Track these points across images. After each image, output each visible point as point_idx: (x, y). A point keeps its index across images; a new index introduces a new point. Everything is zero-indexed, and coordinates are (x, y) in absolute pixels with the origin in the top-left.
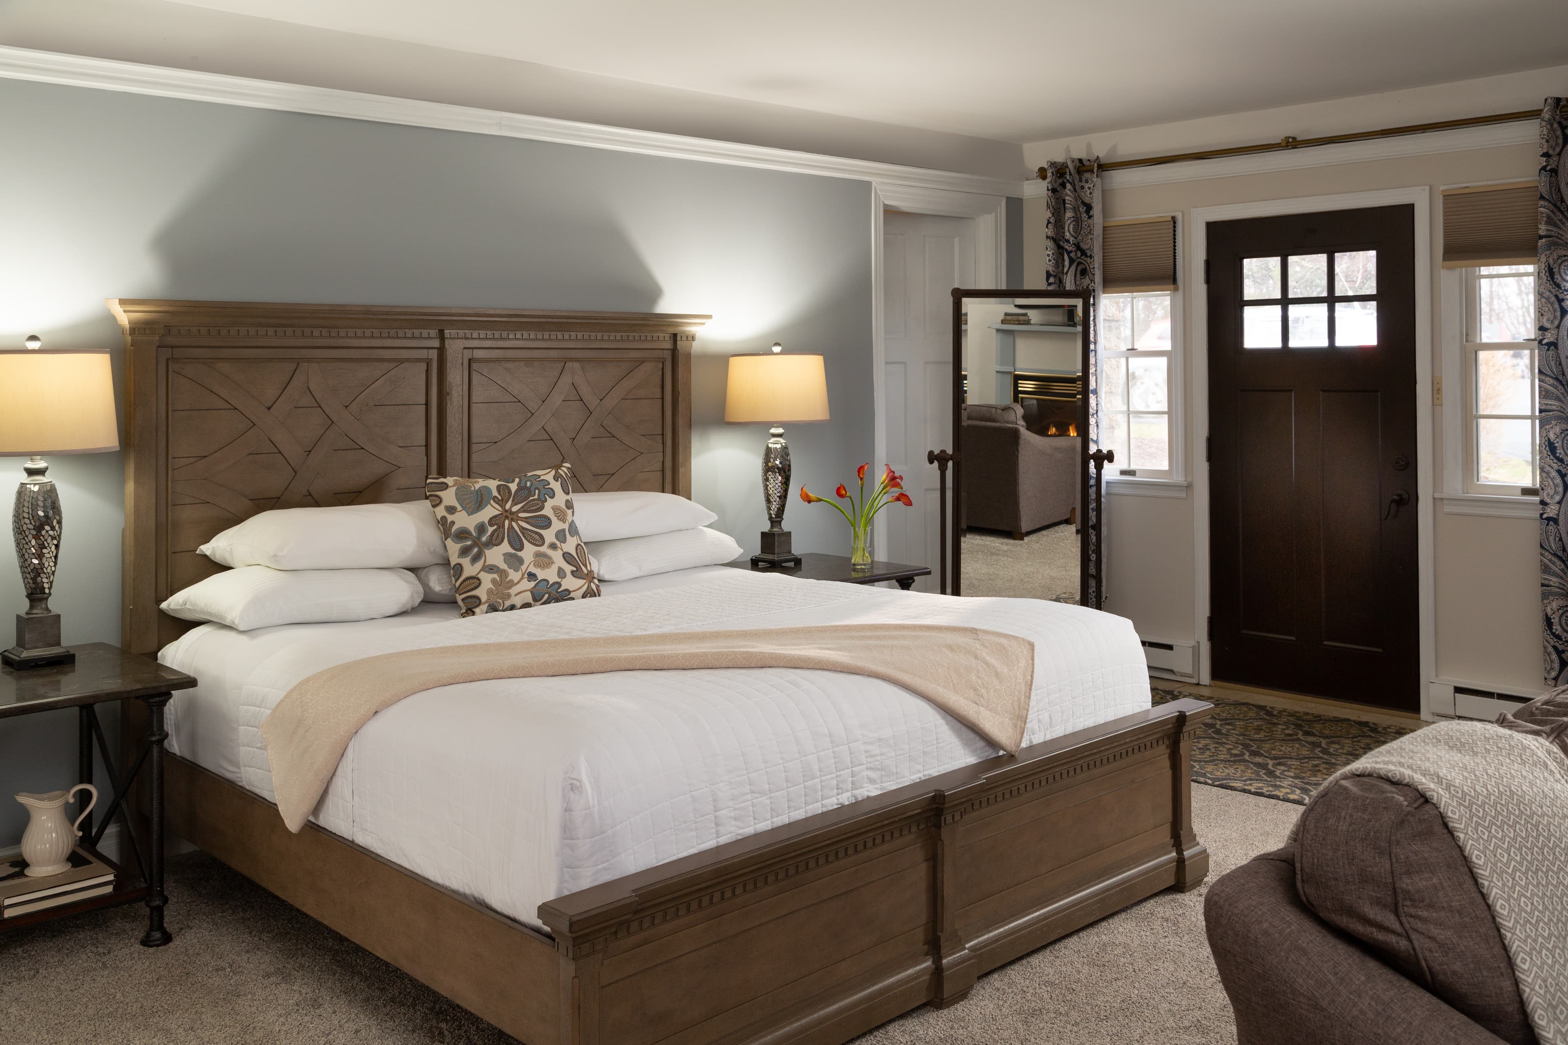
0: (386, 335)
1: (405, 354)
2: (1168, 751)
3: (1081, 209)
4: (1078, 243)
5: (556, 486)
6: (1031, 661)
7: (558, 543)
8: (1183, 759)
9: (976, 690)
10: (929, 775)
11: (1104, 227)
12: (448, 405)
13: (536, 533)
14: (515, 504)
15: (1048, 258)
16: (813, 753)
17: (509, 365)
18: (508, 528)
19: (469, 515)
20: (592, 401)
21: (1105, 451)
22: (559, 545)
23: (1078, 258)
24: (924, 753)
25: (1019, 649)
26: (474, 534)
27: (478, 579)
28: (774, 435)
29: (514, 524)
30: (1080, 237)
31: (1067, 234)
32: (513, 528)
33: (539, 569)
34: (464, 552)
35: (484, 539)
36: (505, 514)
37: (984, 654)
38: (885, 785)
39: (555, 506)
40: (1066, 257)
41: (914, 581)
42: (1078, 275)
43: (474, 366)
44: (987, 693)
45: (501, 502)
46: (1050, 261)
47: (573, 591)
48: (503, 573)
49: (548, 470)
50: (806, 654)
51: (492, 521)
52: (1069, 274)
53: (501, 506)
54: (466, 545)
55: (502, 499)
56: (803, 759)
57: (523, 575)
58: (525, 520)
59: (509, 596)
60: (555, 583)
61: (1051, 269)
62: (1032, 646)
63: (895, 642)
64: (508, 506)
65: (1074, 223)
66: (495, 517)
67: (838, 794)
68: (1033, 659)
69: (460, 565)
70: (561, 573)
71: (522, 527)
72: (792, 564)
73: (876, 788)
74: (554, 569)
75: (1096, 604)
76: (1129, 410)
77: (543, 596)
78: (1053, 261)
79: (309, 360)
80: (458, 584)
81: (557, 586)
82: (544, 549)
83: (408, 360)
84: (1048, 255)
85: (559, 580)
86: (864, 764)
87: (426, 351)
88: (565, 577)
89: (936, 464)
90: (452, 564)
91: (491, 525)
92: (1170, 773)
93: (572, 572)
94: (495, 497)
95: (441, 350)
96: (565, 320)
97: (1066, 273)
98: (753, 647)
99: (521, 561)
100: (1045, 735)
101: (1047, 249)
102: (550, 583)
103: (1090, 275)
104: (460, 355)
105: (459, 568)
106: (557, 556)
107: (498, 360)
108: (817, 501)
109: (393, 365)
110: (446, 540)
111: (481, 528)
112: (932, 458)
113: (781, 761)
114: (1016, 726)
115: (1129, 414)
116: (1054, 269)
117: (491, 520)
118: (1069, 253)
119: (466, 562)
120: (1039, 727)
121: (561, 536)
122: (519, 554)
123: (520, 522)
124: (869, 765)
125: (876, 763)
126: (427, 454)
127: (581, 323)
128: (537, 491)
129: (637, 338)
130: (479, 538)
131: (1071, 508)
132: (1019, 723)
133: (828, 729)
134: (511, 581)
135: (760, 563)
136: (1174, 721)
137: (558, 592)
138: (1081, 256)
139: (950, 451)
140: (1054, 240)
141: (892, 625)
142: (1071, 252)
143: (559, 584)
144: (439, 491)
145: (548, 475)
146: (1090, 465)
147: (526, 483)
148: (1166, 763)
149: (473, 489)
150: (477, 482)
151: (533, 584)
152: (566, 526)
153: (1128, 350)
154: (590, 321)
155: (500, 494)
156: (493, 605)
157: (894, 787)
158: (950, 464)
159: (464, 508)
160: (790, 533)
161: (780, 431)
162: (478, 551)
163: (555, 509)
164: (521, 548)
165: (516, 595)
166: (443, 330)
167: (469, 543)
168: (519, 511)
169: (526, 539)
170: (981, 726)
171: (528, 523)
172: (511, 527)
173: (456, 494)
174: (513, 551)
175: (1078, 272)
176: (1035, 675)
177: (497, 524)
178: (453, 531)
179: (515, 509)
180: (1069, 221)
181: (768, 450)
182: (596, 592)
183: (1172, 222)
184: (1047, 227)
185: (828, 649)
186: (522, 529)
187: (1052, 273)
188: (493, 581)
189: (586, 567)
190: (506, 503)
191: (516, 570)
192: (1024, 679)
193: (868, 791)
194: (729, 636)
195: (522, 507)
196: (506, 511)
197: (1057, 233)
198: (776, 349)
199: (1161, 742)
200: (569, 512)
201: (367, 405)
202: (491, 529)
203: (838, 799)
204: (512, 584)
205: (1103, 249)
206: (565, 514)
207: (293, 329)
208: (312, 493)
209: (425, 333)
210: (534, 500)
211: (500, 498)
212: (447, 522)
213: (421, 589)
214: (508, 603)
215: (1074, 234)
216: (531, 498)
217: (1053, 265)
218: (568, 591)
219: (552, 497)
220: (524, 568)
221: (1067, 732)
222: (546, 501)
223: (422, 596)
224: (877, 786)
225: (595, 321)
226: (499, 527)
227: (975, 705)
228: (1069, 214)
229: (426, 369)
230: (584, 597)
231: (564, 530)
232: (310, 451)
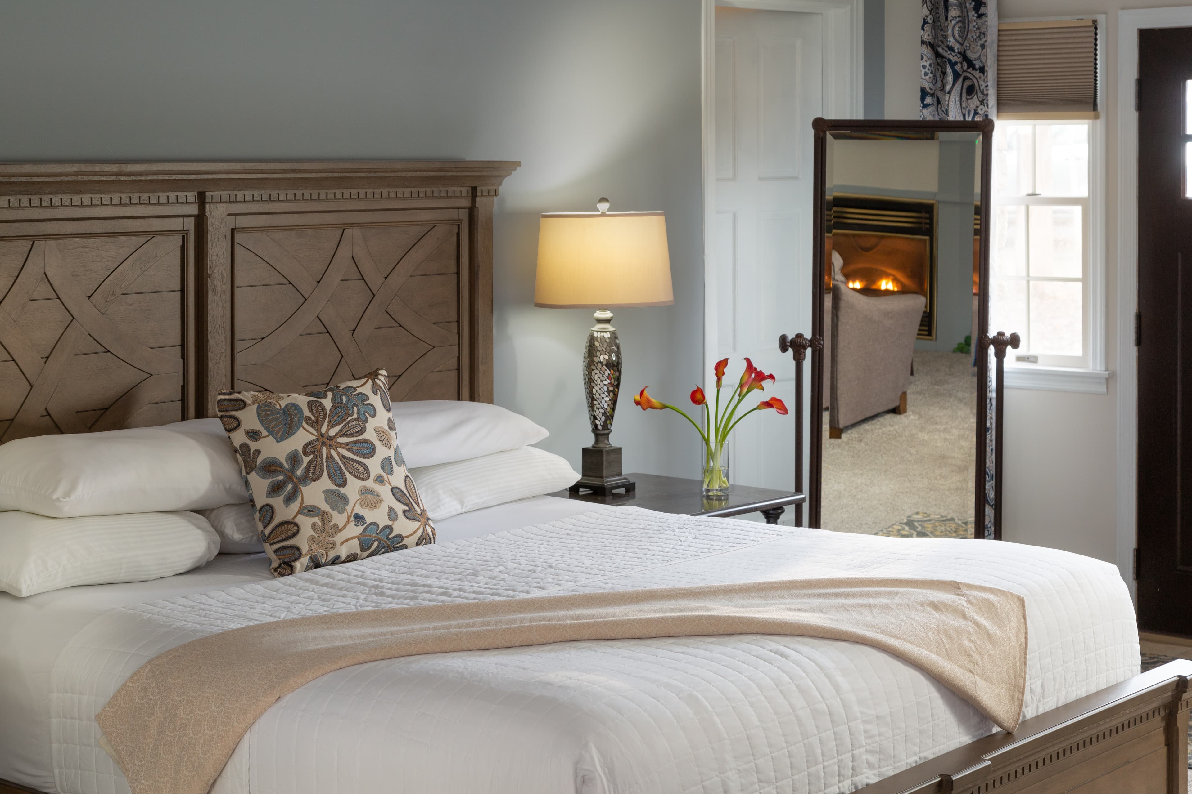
0: (137, 201)
1: (157, 225)
2: (1163, 724)
3: (968, 5)
4: (965, 51)
5: (375, 400)
6: (1023, 620)
7: (384, 475)
8: (1180, 733)
9: (969, 656)
10: (925, 758)
11: (999, 31)
12: (210, 292)
13: (360, 463)
14: (332, 426)
15: (923, 71)
16: (815, 735)
17: (278, 235)
18: (327, 458)
19: (278, 442)
20: (375, 279)
21: (1008, 335)
22: (386, 478)
23: (964, 71)
24: (920, 732)
25: (1009, 606)
26: (287, 466)
27: (296, 524)
28: (600, 321)
29: (333, 452)
30: (966, 44)
31: (951, 39)
32: (332, 457)
33: (367, 510)
34: (275, 489)
35: (299, 472)
36: (321, 439)
37: (971, 612)
38: (883, 770)
39: (378, 427)
40: (949, 70)
41: (783, 512)
42: (964, 94)
43: (238, 237)
44: (982, 659)
45: (316, 424)
46: (926, 74)
47: (407, 537)
48: (325, 516)
49: (364, 381)
50: (775, 617)
51: (307, 448)
52: (953, 93)
53: (316, 430)
54: (278, 481)
55: (317, 419)
56: (806, 741)
57: (349, 518)
58: (346, 446)
59: (334, 545)
60: (386, 527)
61: (927, 86)
62: (1022, 601)
63: (871, 601)
64: (324, 430)
65: (960, 24)
66: (310, 443)
67: (839, 782)
68: (1025, 618)
69: (270, 506)
70: (392, 514)
71: (342, 456)
72: (622, 491)
73: (875, 775)
74: (383, 510)
75: (995, 534)
76: (1028, 276)
77: (372, 544)
78: (930, 75)
79: (47, 237)
80: (267, 531)
81: (388, 530)
82: (370, 483)
83: (161, 233)
84: (924, 67)
85: (390, 523)
86: (863, 746)
87: (181, 219)
88: (396, 519)
89: (790, 351)
90: (258, 506)
91: (306, 454)
92: (1164, 750)
93: (404, 512)
94: (307, 417)
95: (201, 220)
96: (347, 175)
97: (949, 93)
98: (709, 610)
99: (345, 500)
100: (1038, 708)
101: (922, 58)
102: (381, 527)
103: (979, 94)
104: (224, 224)
105: (268, 511)
106: (384, 491)
107: (265, 229)
108: (661, 409)
109: (143, 239)
110: (248, 473)
111: (294, 459)
112: (784, 344)
113: (785, 745)
114: (1013, 698)
115: (1028, 282)
116: (931, 85)
117: (305, 447)
118: (953, 65)
119: (277, 502)
120: (1032, 697)
121: (387, 465)
122: (343, 490)
123: (339, 449)
124: (868, 747)
125: (875, 745)
126: (183, 357)
127: (367, 178)
128: (355, 409)
129: (428, 194)
130: (293, 471)
131: (900, 393)
132: (1016, 694)
133: (827, 706)
134: (335, 525)
135: (581, 490)
136: (1174, 687)
137: (389, 539)
138: (968, 68)
139: (808, 335)
140: (932, 46)
141: (859, 578)
142: (956, 63)
143: (390, 528)
144: (235, 410)
145: (367, 389)
146: (989, 352)
147: (341, 399)
148: (1161, 738)
149: (278, 407)
150: (281, 398)
151: (361, 529)
152: (391, 453)
153: (1029, 195)
154: (377, 174)
155: (313, 414)
156: (315, 556)
157: (891, 773)
158: (809, 352)
159: (271, 433)
160: (620, 449)
161: (608, 315)
162: (293, 488)
163: (378, 431)
164: (344, 484)
165: (341, 544)
166: (204, 193)
167: (281, 478)
168: (337, 435)
169: (349, 471)
170: (978, 699)
171: (348, 450)
172: (330, 457)
173: (258, 414)
174: (335, 488)
175: (964, 91)
176: (1029, 636)
177: (313, 453)
178: (258, 462)
179: (333, 432)
180: (953, 22)
181: (592, 339)
182: (432, 537)
183: (1093, 29)
184: (923, 29)
185: (799, 610)
186: (343, 458)
187: (929, 90)
188: (314, 526)
189: (418, 505)
190: (322, 424)
191: (341, 512)
192: (1018, 642)
193: (867, 778)
194: (667, 595)
195: (341, 430)
196: (323, 436)
197: (935, 37)
198: (603, 207)
199: (1156, 714)
200: (393, 433)
201: (113, 294)
202: (306, 460)
203: (839, 788)
204: (336, 530)
205: (998, 60)
206: (389, 438)
207: (29, 197)
208: (50, 412)
209: (181, 195)
210: (353, 420)
211: (313, 419)
212: (249, 450)
213: (218, 539)
214: (332, 555)
215: (960, 39)
216: (350, 418)
217: (930, 80)
218: (400, 537)
219: (373, 416)
220: (349, 508)
221: (1060, 705)
222: (367, 421)
223: (219, 546)
224: (876, 772)
225: (383, 174)
226: (316, 457)
227: (971, 674)
228: (954, 12)
229: (180, 243)
230: (418, 544)
231: (389, 458)
232: (47, 358)
